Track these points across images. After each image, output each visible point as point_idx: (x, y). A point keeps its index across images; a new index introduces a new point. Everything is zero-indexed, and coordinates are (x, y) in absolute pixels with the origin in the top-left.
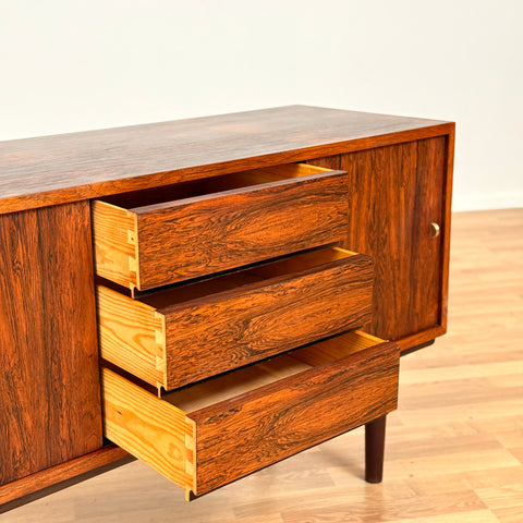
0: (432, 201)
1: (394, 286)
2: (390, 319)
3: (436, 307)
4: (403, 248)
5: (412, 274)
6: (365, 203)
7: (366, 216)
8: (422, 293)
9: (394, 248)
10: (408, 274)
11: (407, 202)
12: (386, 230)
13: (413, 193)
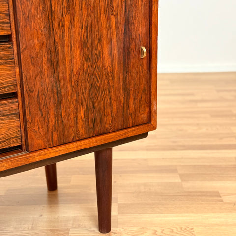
0: (140, 29)
1: (109, 92)
2: (107, 116)
3: (147, 110)
4: (116, 64)
5: (125, 84)
6: (77, 24)
7: (80, 34)
8: (135, 98)
9: (107, 63)
10: (122, 83)
11: (117, 28)
12: (99, 48)
13: (123, 21)
